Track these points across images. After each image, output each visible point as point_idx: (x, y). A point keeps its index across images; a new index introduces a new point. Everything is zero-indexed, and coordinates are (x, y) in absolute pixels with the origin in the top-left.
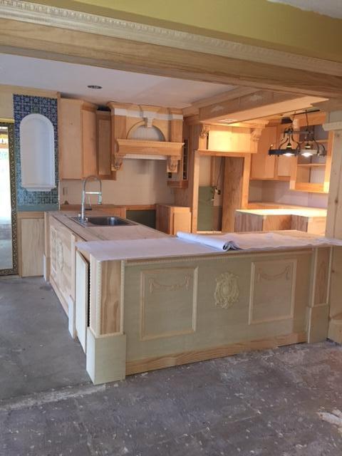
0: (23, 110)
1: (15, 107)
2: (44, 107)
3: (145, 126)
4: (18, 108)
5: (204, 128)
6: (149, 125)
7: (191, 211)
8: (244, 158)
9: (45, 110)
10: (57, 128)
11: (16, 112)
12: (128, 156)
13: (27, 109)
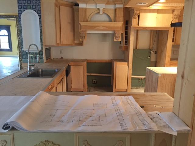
0: (22, 8)
1: (18, 7)
2: (34, 6)
3: (98, 13)
4: (20, 7)
5: (135, 11)
6: (101, 12)
7: (128, 65)
8: (168, 30)
9: (34, 7)
10: (41, 17)
11: (19, 9)
12: (88, 32)
13: (25, 7)
